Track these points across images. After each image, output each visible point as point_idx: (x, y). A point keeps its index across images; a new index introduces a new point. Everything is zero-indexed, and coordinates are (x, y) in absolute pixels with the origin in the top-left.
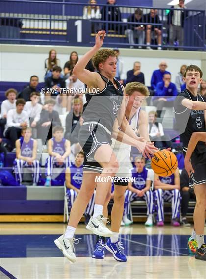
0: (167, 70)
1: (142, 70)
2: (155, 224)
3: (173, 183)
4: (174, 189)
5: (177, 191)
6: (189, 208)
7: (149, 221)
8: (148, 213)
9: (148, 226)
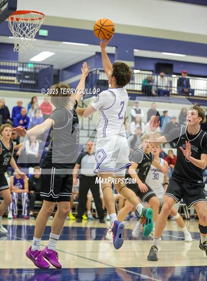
0: (23, 106)
3: (23, 188)
4: (24, 192)
5: (25, 194)
6: (35, 206)
7: (10, 215)
8: (9, 210)
9: (10, 218)
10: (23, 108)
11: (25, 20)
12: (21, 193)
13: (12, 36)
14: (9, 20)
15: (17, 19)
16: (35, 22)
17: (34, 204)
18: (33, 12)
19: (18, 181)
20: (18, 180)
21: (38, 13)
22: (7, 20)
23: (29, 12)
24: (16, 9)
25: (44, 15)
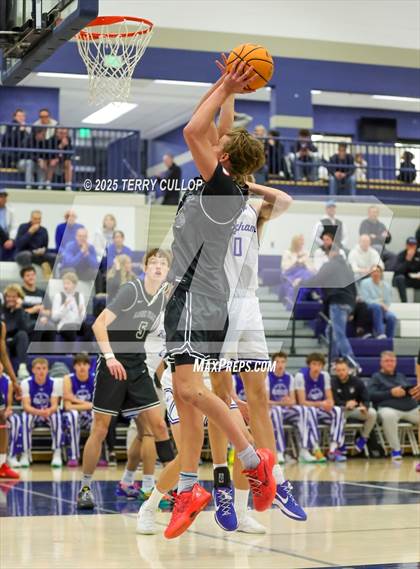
1: (43, 224)
2: (66, 463)
6: (118, 438)
7: (57, 460)
8: (54, 447)
9: (56, 467)
10: (81, 227)
11: (111, 36)
12: (89, 412)
13: (86, 73)
14: (76, 39)
15: (96, 36)
16: (133, 41)
17: (116, 435)
18: (128, 19)
19: (83, 386)
20: (83, 383)
21: (140, 20)
22: (72, 40)
23: (119, 19)
24: (97, 13)
25: (151, 24)
